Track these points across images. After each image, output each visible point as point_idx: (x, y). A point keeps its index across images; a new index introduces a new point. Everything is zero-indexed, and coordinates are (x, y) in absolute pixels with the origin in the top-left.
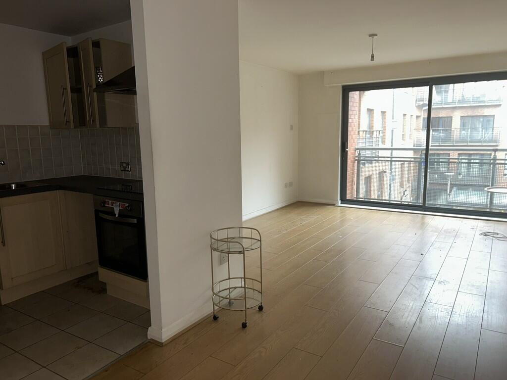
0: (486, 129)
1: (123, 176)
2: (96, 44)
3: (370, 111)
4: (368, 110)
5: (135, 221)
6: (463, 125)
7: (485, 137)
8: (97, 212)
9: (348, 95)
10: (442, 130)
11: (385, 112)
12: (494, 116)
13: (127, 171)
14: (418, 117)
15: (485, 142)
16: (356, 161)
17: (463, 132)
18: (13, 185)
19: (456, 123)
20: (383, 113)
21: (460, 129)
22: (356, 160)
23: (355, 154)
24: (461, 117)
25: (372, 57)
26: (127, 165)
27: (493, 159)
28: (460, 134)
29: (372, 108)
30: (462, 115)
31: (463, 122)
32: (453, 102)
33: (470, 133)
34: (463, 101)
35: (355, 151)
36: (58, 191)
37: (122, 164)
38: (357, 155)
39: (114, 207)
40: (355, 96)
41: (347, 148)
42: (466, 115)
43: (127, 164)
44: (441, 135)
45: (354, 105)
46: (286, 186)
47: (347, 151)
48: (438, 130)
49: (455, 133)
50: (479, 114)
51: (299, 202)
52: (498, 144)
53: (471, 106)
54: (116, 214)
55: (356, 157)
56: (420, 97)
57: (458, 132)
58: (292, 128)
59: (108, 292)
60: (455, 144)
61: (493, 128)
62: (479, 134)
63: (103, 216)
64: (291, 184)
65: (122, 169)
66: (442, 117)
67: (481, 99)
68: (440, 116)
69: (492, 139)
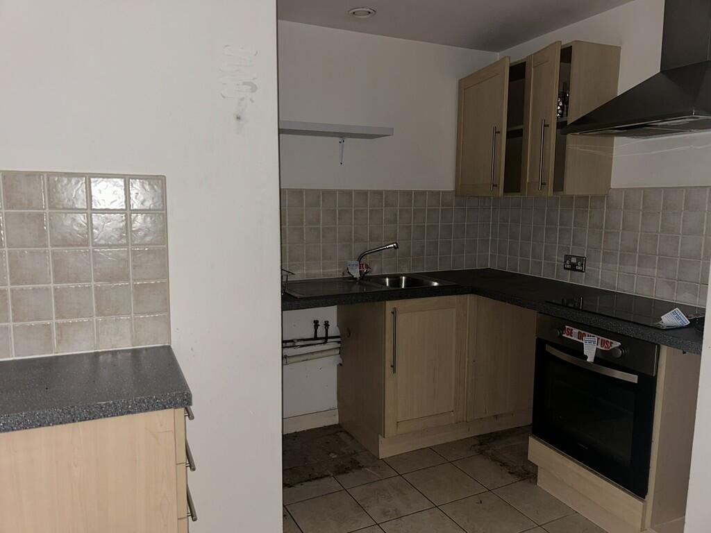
1: (568, 278)
2: (566, 54)
5: (634, 379)
8: (541, 344)
13: (578, 270)
18: (404, 278)
26: (578, 261)
36: (469, 295)
37: (568, 257)
39: (584, 342)
43: (580, 259)
54: (586, 357)
59: (540, 483)
63: (553, 353)
65: (568, 266)
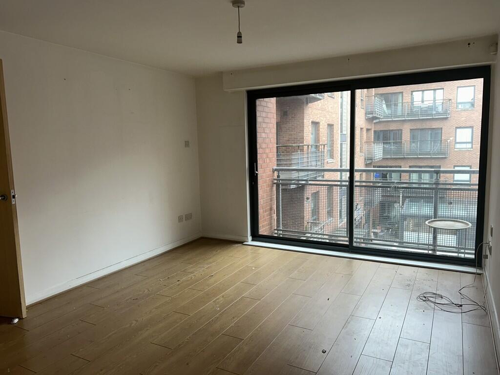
0: (435, 142)
3: (316, 124)
4: (313, 123)
6: (413, 138)
7: (434, 150)
9: (255, 103)
10: (394, 143)
11: (333, 125)
12: (442, 128)
14: (368, 130)
15: (434, 154)
16: (275, 185)
17: (413, 144)
19: (406, 136)
20: (331, 126)
21: (411, 141)
22: (274, 183)
23: (274, 176)
24: (411, 129)
25: (238, 37)
27: (435, 184)
28: (410, 146)
29: (317, 121)
30: (412, 128)
31: (413, 135)
32: (402, 116)
33: (420, 146)
34: (411, 113)
35: (273, 172)
38: (276, 177)
40: (270, 105)
41: (257, 171)
42: (416, 128)
44: (392, 147)
45: (269, 116)
46: (180, 219)
47: (257, 174)
48: (390, 143)
49: (405, 145)
50: (428, 127)
51: (202, 238)
52: (446, 156)
53: (419, 119)
55: (275, 179)
56: (369, 110)
57: (409, 145)
58: (187, 144)
60: (405, 157)
61: (441, 141)
62: (428, 147)
64: (188, 217)
66: (392, 130)
67: (429, 112)
68: (391, 129)
69: (441, 151)
